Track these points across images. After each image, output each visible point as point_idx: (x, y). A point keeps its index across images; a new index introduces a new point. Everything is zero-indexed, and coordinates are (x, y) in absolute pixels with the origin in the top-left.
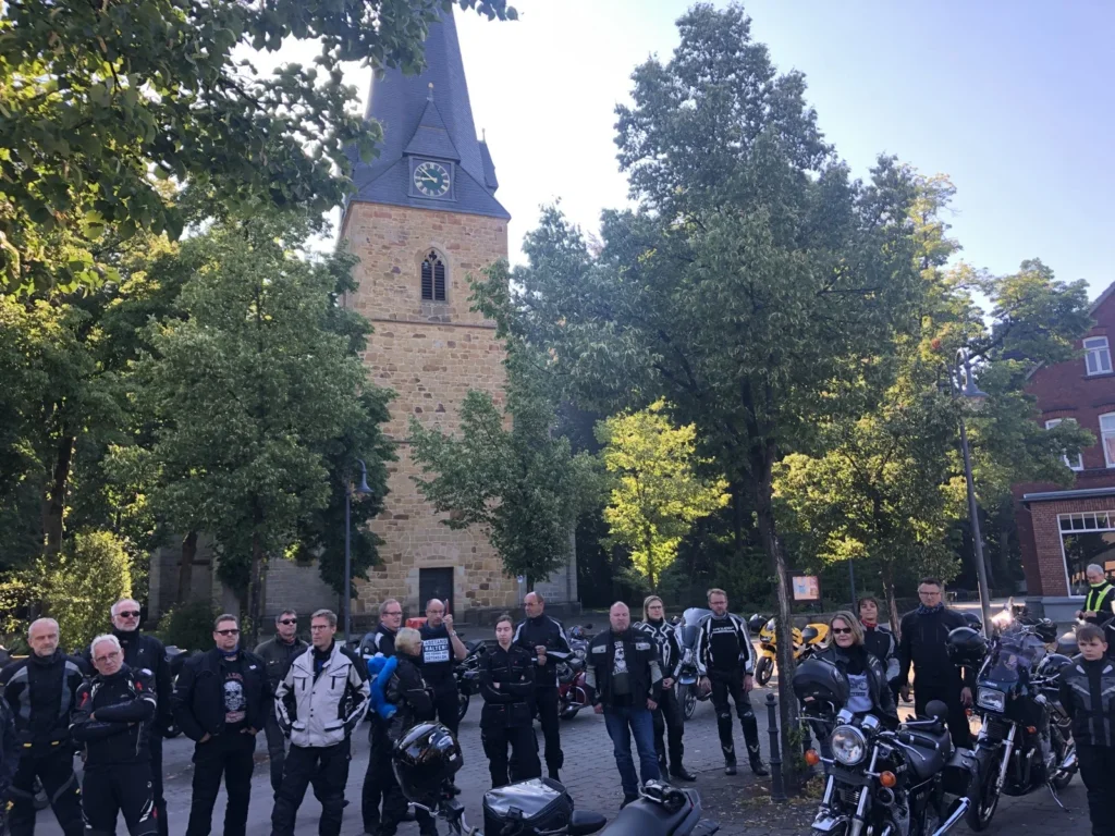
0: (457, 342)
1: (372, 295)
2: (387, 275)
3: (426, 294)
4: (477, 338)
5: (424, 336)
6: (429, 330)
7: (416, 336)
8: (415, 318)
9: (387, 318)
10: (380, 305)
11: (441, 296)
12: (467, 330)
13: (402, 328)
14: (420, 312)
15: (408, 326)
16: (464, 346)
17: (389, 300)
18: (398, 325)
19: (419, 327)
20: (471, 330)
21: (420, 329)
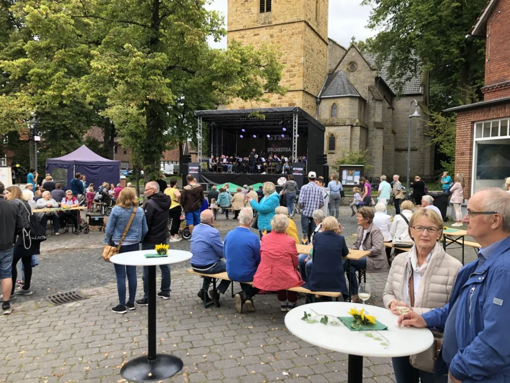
0: (275, 35)
1: (235, 17)
2: (242, 4)
3: (262, 10)
4: (285, 30)
5: (258, 34)
6: (261, 30)
7: (255, 35)
8: (254, 25)
9: (242, 28)
10: (238, 22)
11: (269, 9)
12: (280, 27)
13: (248, 32)
14: (257, 21)
15: (251, 30)
16: (278, 36)
17: (242, 18)
18: (247, 31)
19: (256, 30)
20: (282, 26)
21: (256, 31)
